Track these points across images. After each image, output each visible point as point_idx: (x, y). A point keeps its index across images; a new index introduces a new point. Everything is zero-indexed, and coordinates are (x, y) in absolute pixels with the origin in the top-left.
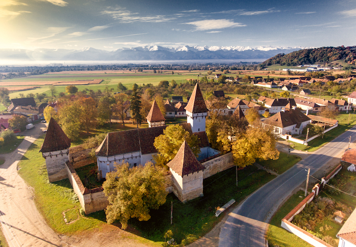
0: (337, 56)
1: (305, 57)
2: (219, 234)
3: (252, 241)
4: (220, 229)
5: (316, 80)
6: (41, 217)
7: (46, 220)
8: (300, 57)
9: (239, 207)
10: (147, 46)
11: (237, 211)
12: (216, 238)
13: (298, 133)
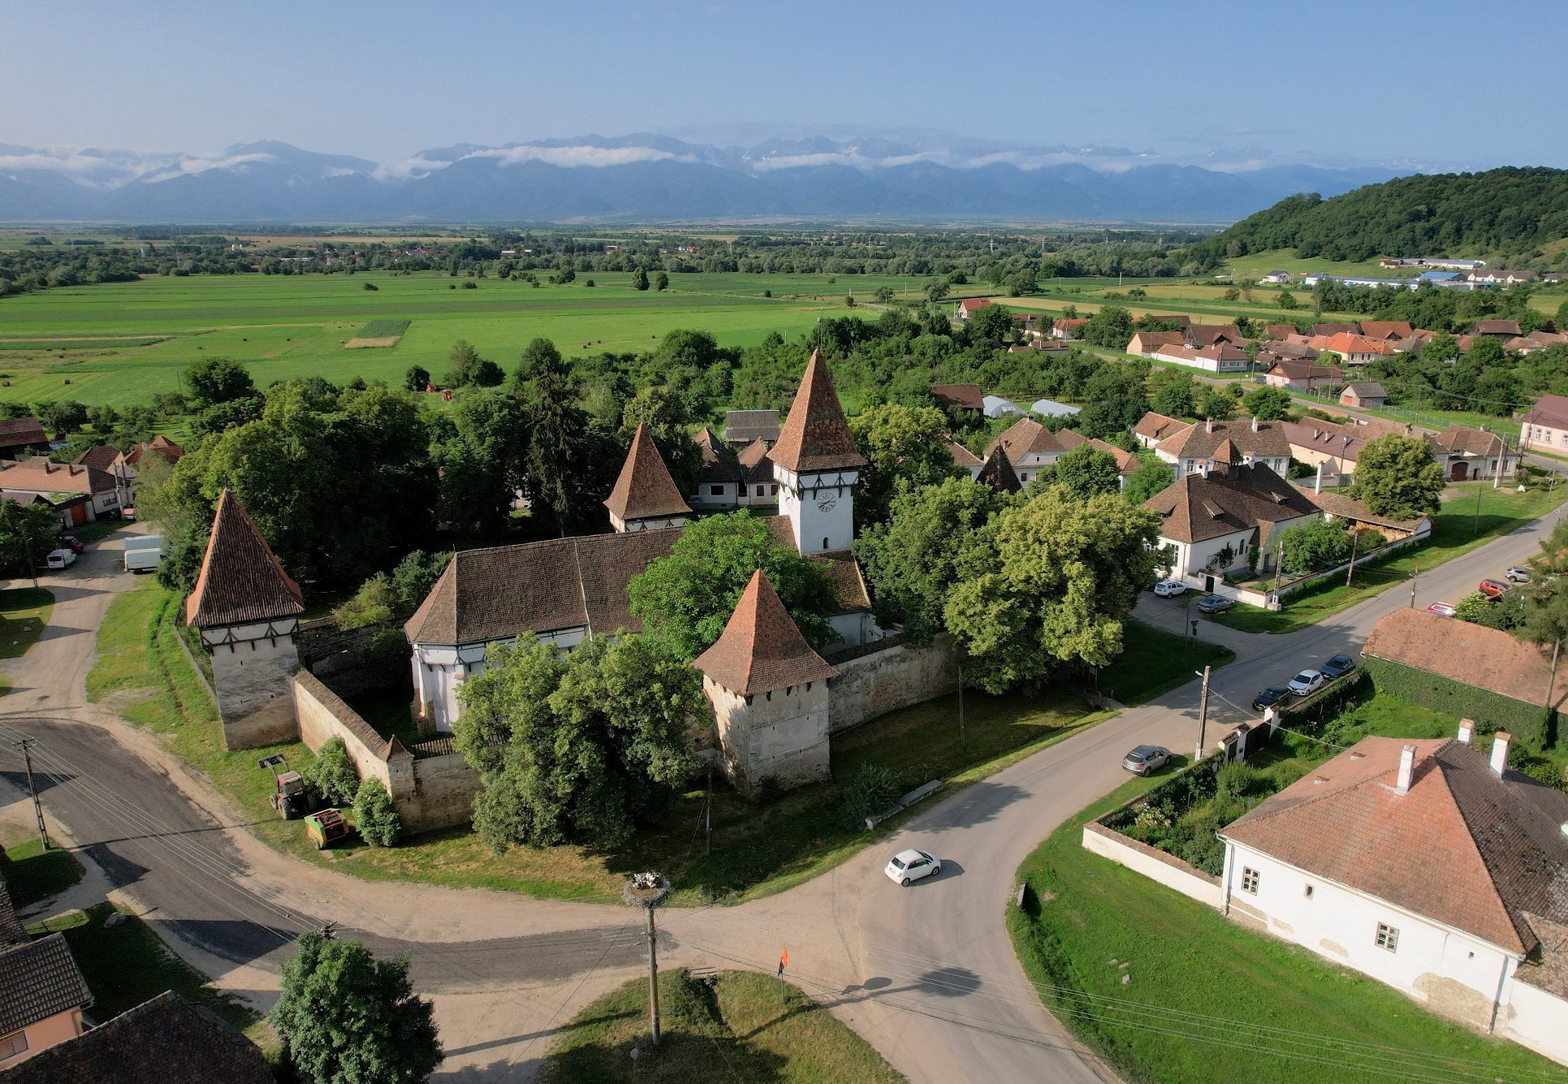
13: (1259, 566)
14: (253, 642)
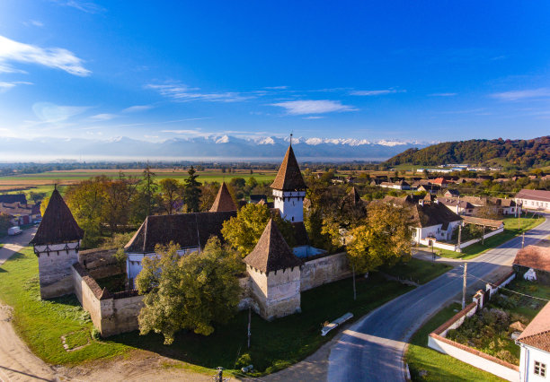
0: (495, 152)
1: (448, 153)
2: (328, 356)
3: (383, 365)
4: (329, 351)
5: (467, 180)
6: (23, 344)
7: (30, 347)
8: (441, 154)
9: (360, 323)
10: (211, 136)
11: (356, 329)
12: (323, 362)
13: (445, 237)
14: (58, 251)
